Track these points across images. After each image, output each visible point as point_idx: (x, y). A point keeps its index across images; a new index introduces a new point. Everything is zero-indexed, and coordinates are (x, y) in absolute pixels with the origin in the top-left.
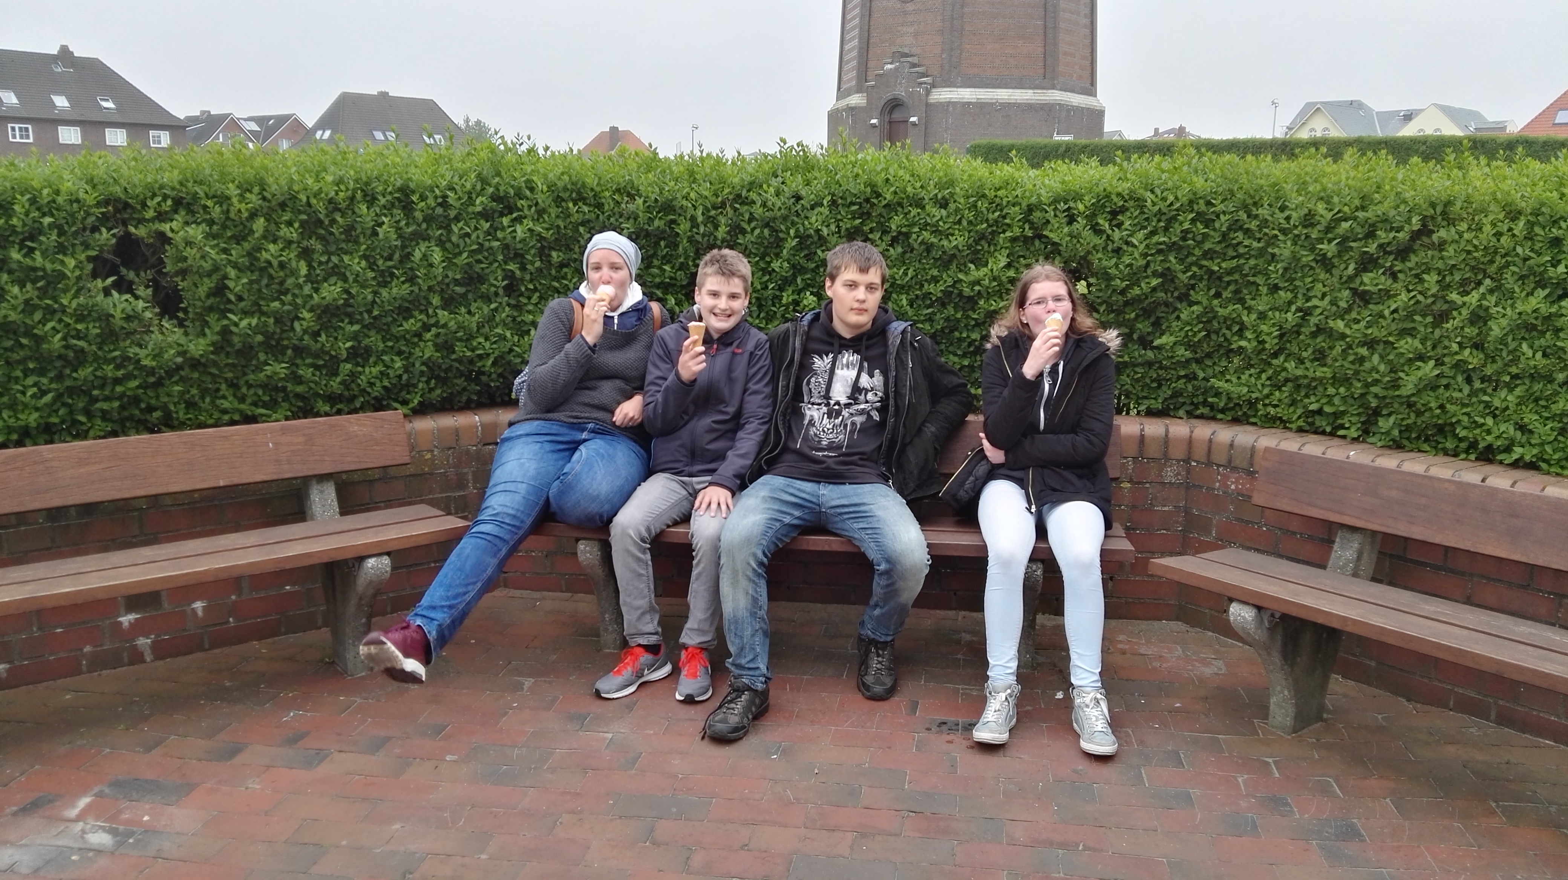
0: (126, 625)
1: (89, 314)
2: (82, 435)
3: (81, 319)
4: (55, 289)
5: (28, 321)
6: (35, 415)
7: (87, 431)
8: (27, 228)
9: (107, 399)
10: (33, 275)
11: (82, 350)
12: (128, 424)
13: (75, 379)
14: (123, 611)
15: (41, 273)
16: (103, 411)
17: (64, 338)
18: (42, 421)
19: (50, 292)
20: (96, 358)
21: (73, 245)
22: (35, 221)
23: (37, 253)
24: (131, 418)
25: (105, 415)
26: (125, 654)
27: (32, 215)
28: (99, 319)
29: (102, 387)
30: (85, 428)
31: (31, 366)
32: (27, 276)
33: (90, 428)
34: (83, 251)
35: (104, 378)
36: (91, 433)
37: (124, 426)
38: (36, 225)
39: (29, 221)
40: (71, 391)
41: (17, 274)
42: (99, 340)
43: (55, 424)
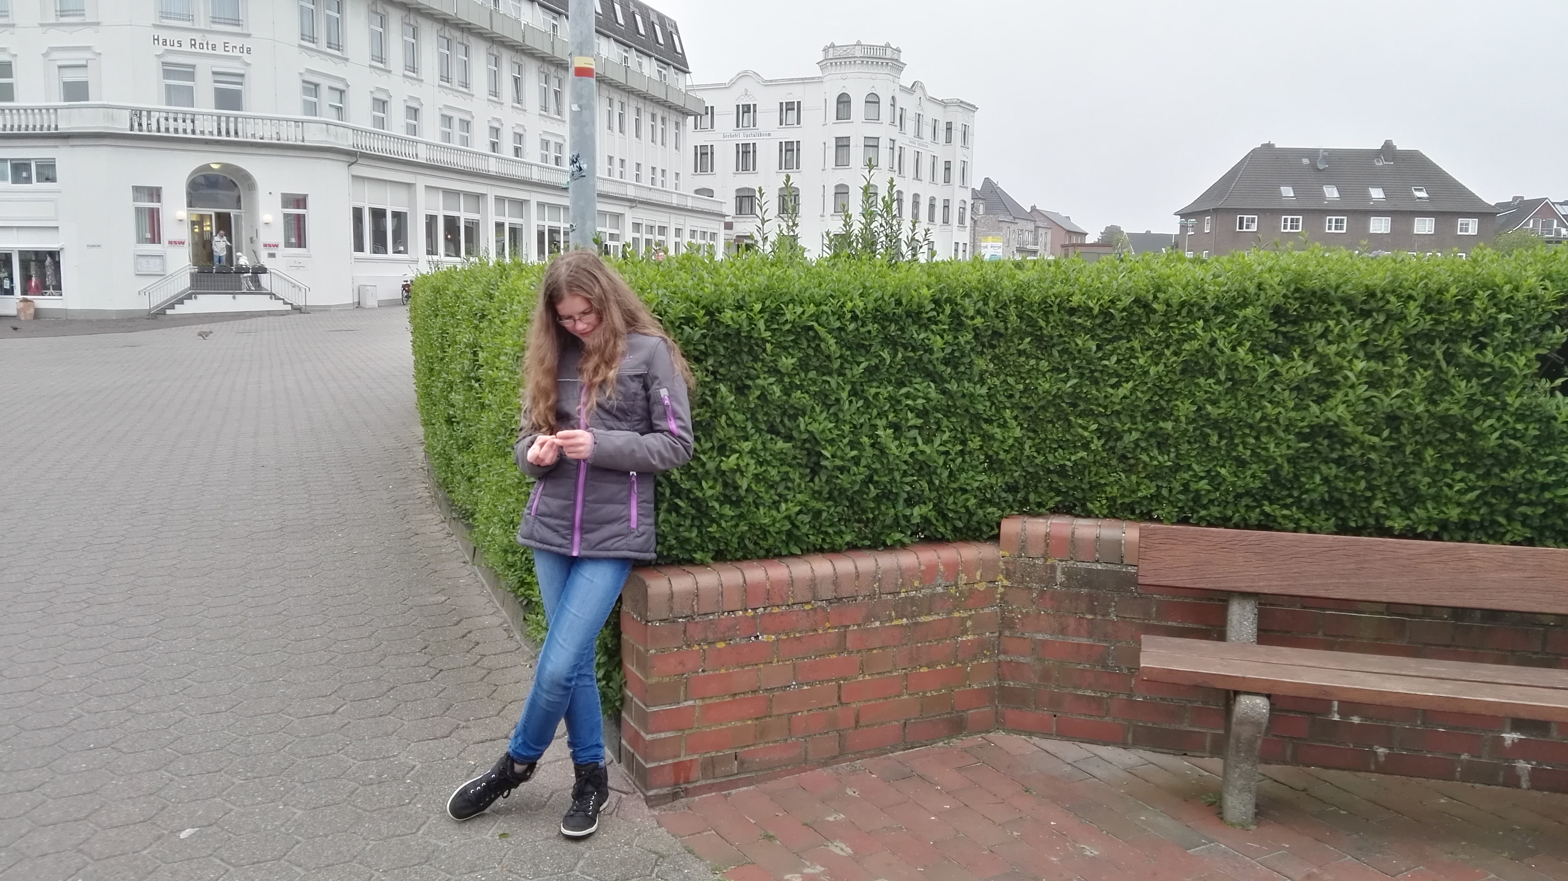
0: (1508, 742)
1: (1531, 415)
2: (1497, 537)
3: (1520, 418)
4: (1498, 386)
5: (1467, 416)
6: (1458, 510)
7: (1504, 534)
8: (1482, 324)
9: (1530, 504)
10: (1480, 371)
11: (1517, 451)
12: (1547, 534)
13: (1502, 479)
14: (1508, 729)
15: (1489, 370)
16: (1525, 516)
17: (1500, 437)
18: (1464, 517)
19: (1493, 389)
20: (1529, 459)
21: (1524, 343)
22: (1490, 317)
23: (1490, 349)
24: (1552, 527)
25: (1525, 520)
26: (1502, 773)
27: (1489, 312)
28: (1539, 420)
29: (1528, 491)
30: (1502, 530)
31: (1463, 460)
32: (1474, 372)
33: (1508, 531)
34: (1533, 350)
35: (1533, 482)
36: (1508, 537)
37: (1541, 534)
38: (1491, 321)
39: (1485, 317)
40: (1494, 490)
41: (1465, 368)
42: (1535, 442)
43: (1474, 522)
